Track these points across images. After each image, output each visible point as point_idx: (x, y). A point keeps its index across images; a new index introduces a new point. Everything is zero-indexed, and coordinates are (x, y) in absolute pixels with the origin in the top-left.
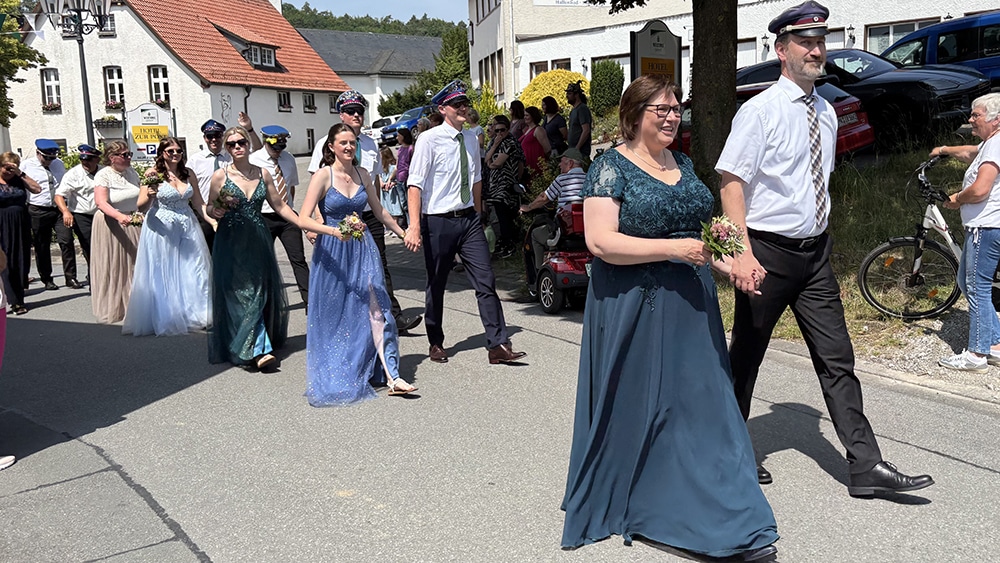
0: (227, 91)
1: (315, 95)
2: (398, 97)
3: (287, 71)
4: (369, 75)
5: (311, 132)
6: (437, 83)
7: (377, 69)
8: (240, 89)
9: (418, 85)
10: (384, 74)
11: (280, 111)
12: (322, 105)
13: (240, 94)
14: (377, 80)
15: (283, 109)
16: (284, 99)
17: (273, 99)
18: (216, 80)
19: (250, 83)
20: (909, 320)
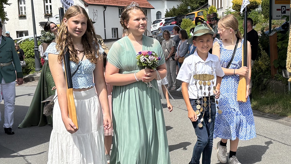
0: (95, 8)
14: (166, 2)
17: (116, 11)
18: (91, 3)
19: (106, 4)
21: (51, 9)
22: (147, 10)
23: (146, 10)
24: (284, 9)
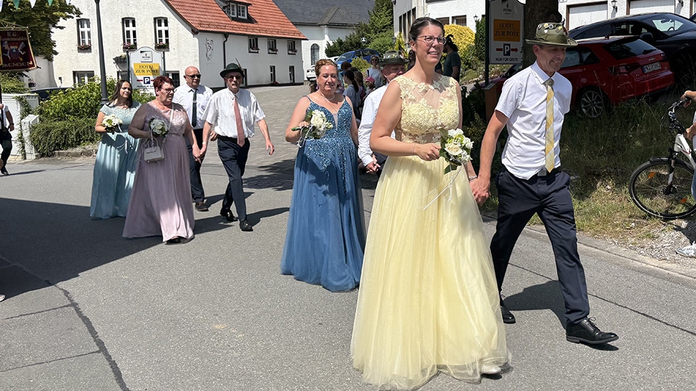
0: (210, 37)
1: (277, 40)
2: (340, 42)
3: (256, 22)
4: (319, 25)
5: (273, 69)
6: (370, 33)
7: (326, 22)
8: (221, 36)
9: (356, 34)
10: (330, 25)
11: (250, 52)
12: (282, 48)
13: (219, 40)
14: (326, 30)
15: (252, 51)
16: (253, 43)
17: (245, 43)
18: (202, 29)
19: (228, 31)
20: (665, 220)
21: (135, 36)
22: (296, 41)
23: (294, 42)
24: (507, 48)
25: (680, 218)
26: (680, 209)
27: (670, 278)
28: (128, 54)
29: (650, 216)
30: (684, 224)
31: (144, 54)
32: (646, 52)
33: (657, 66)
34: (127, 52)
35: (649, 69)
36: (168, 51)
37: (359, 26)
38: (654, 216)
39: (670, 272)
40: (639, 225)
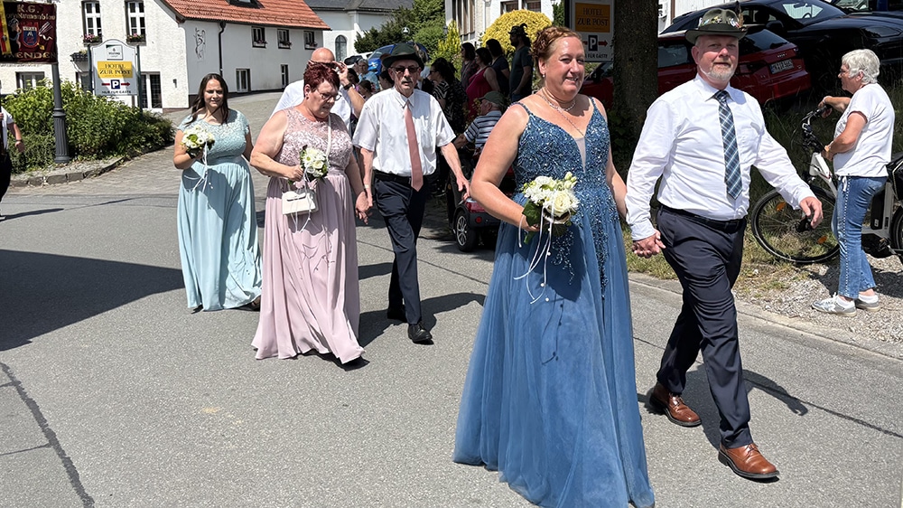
0: (201, 27)
1: (290, 30)
2: (375, 34)
3: (262, 6)
4: (347, 11)
5: (285, 68)
6: (414, 21)
7: (355, 6)
8: (215, 25)
9: (395, 21)
10: (362, 11)
11: (254, 46)
12: (297, 40)
13: (215, 29)
14: (355, 16)
15: (257, 45)
16: (259, 35)
17: (247, 34)
18: (190, 16)
19: (225, 18)
20: (799, 265)
21: (99, 25)
22: (315, 32)
23: (313, 33)
24: (593, 41)
25: (817, 263)
26: (818, 251)
27: (803, 342)
28: (89, 49)
29: (778, 260)
30: (823, 270)
31: (111, 49)
32: (774, 46)
33: (788, 64)
34: (89, 46)
35: (778, 68)
36: (145, 45)
37: (398, 11)
38: (784, 260)
39: (804, 333)
40: (764, 272)
